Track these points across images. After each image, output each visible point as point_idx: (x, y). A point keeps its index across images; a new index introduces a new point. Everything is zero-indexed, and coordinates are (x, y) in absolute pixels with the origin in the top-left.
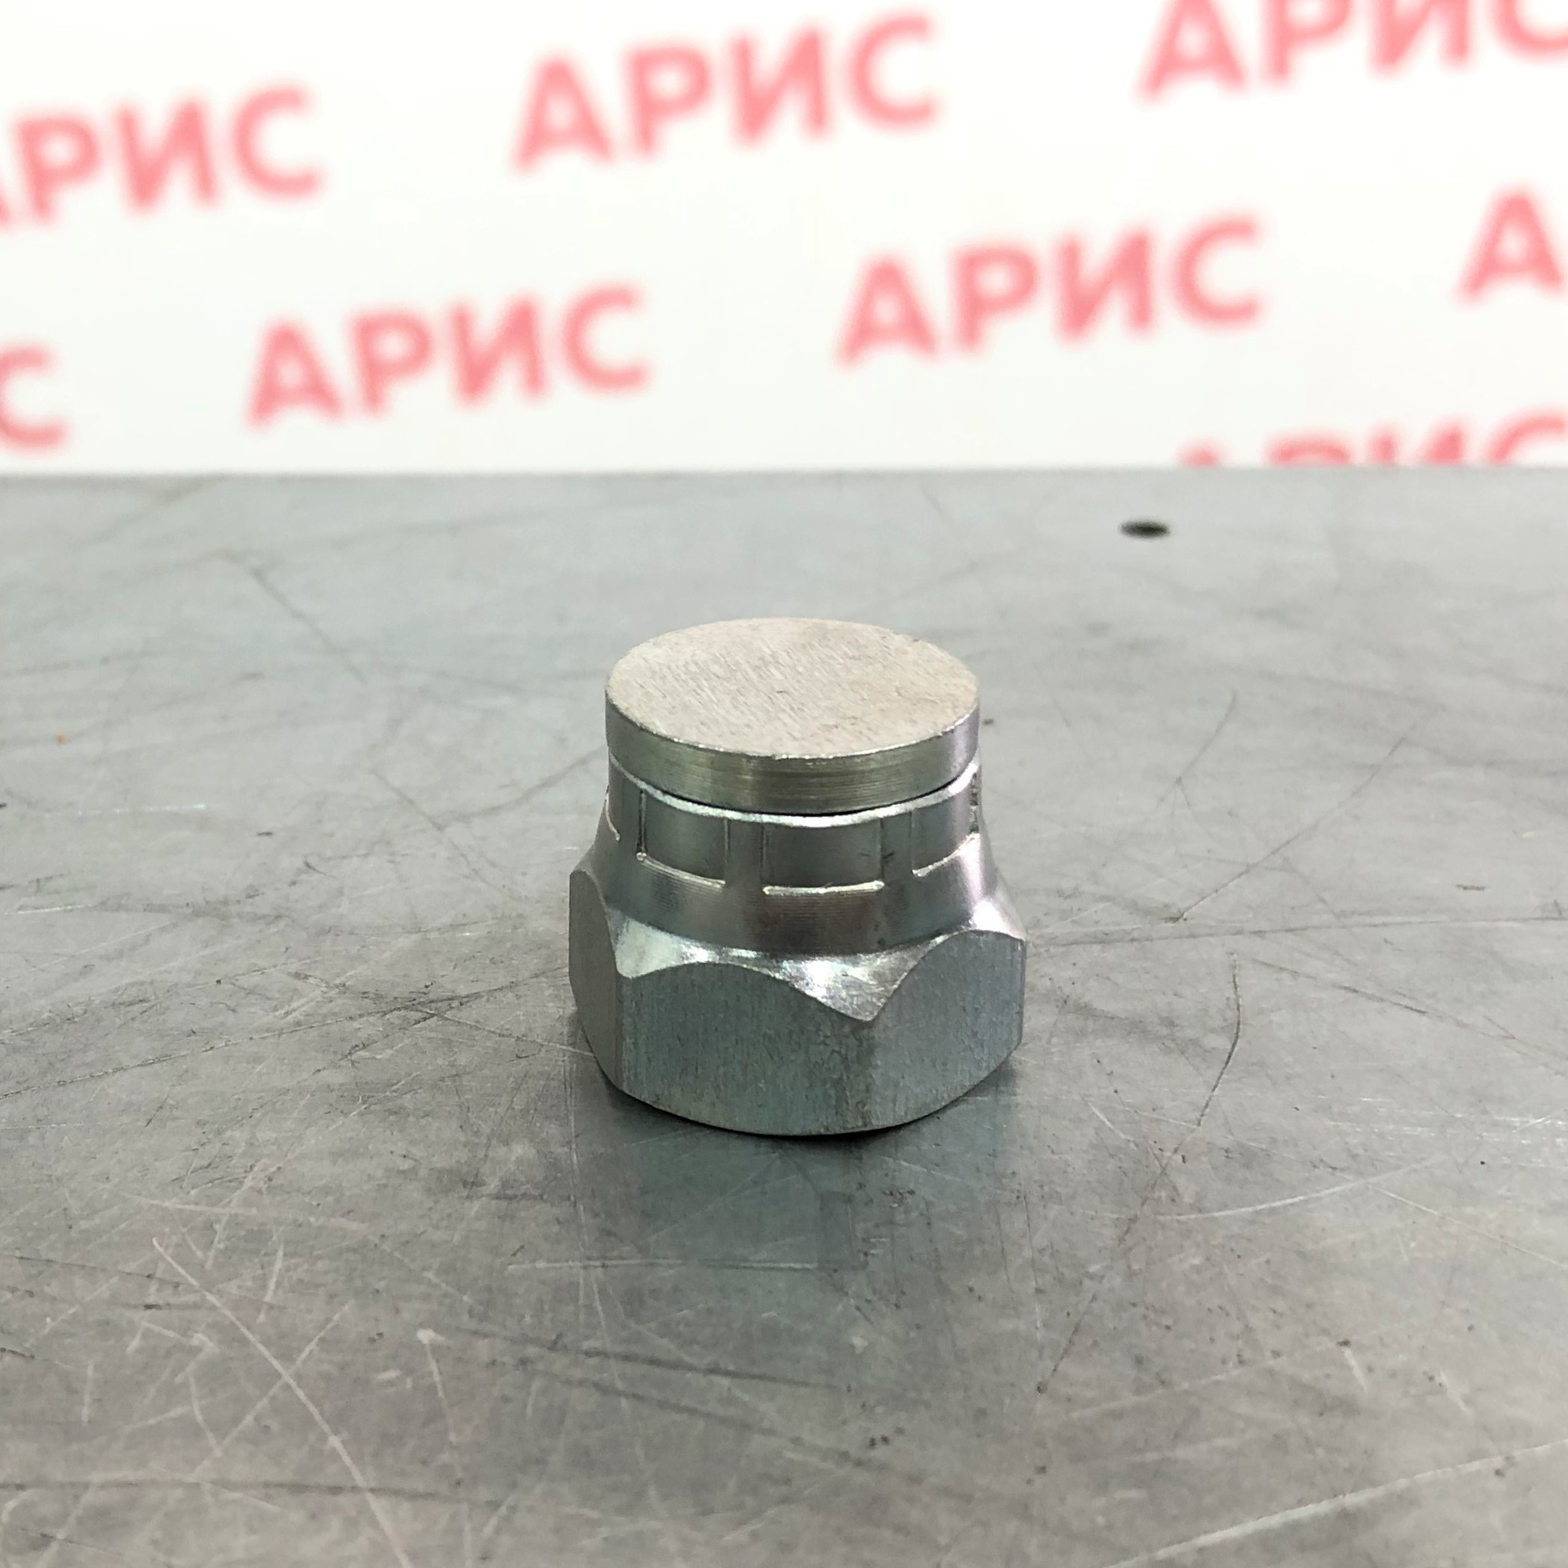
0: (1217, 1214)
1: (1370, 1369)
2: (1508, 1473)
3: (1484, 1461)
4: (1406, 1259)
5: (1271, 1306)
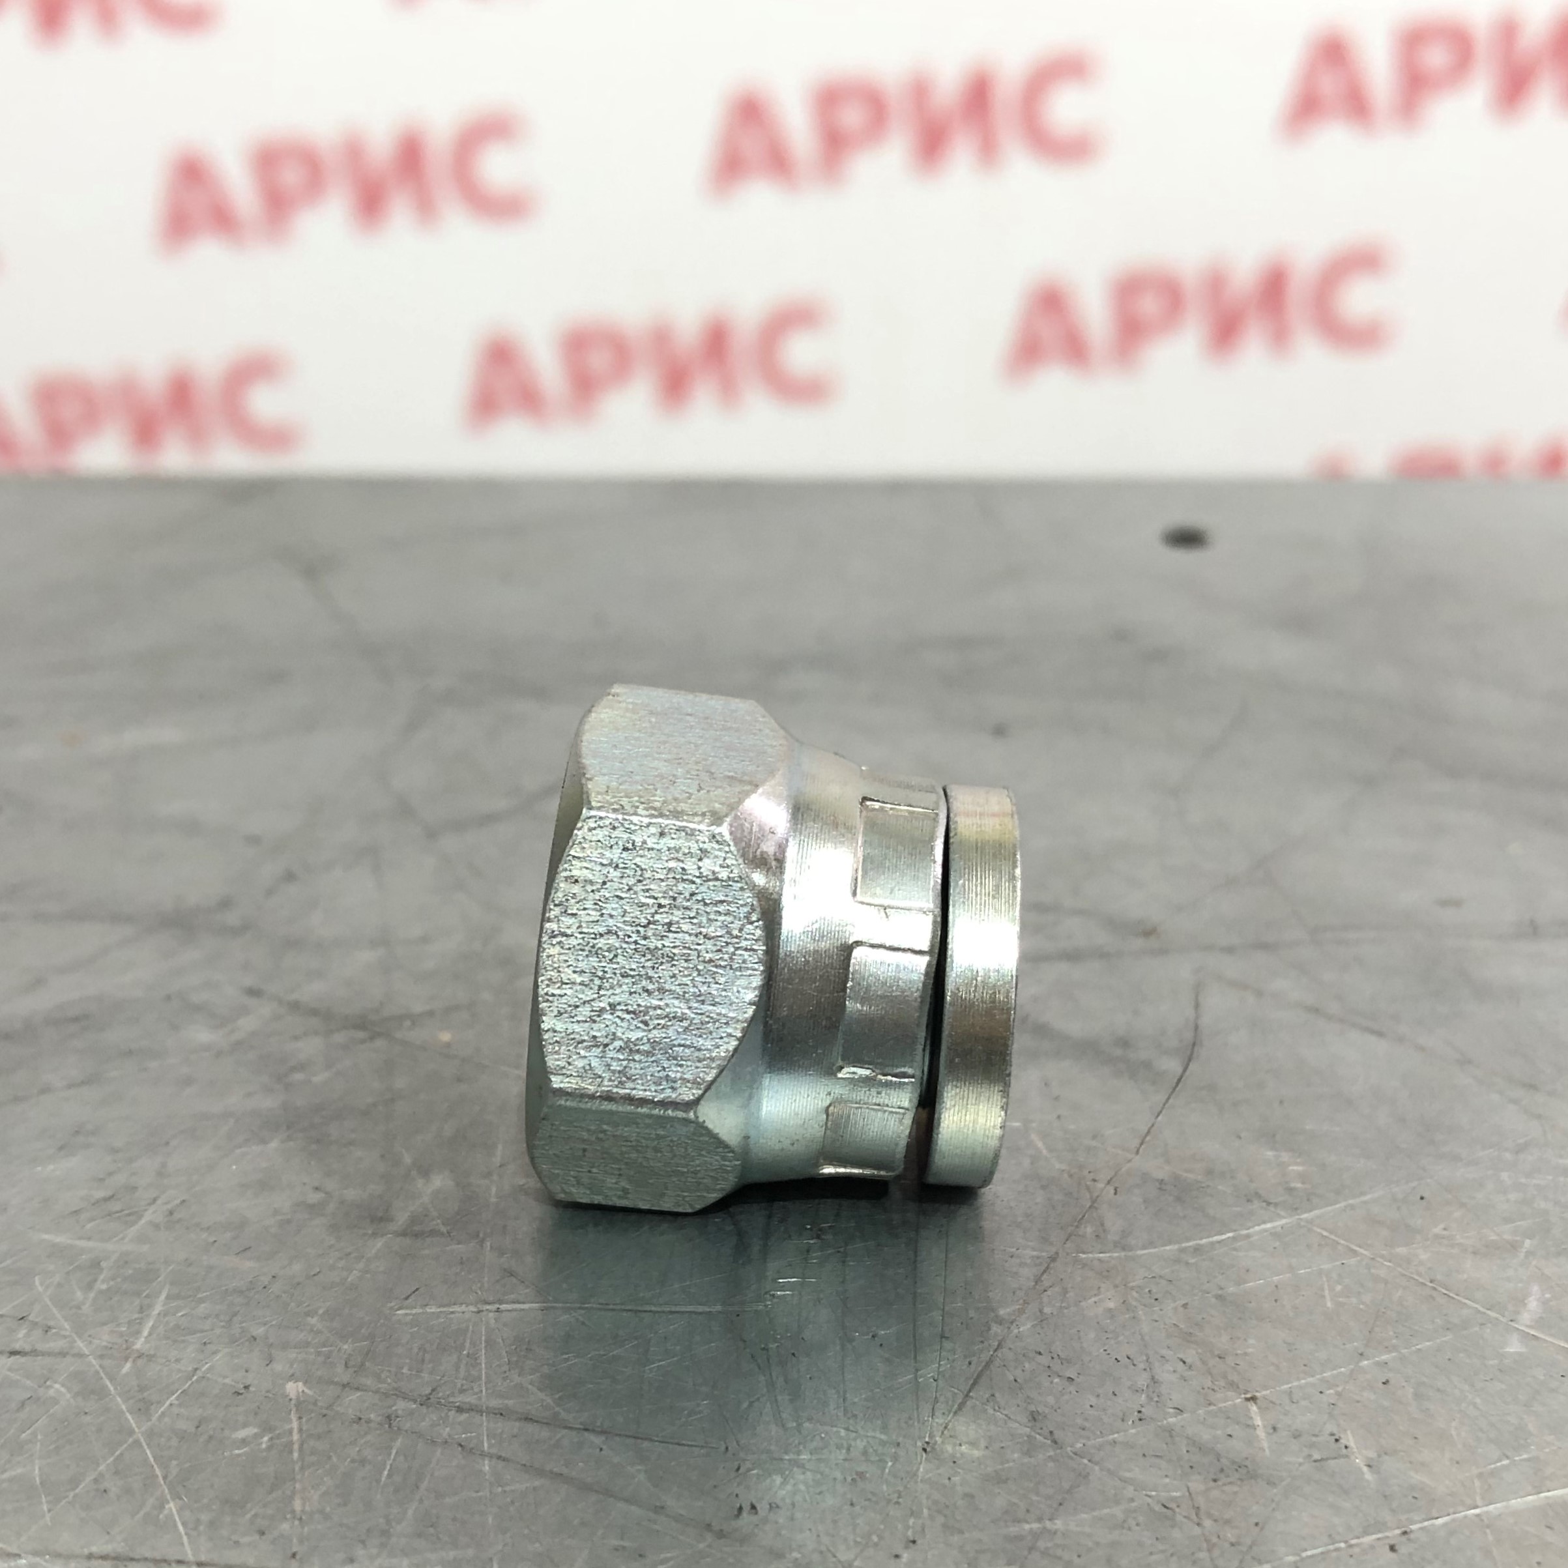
0: (1140, 1253)
1: (1275, 1429)
2: (1403, 1550)
3: (1380, 1535)
4: (1329, 1304)
5: (1181, 1356)
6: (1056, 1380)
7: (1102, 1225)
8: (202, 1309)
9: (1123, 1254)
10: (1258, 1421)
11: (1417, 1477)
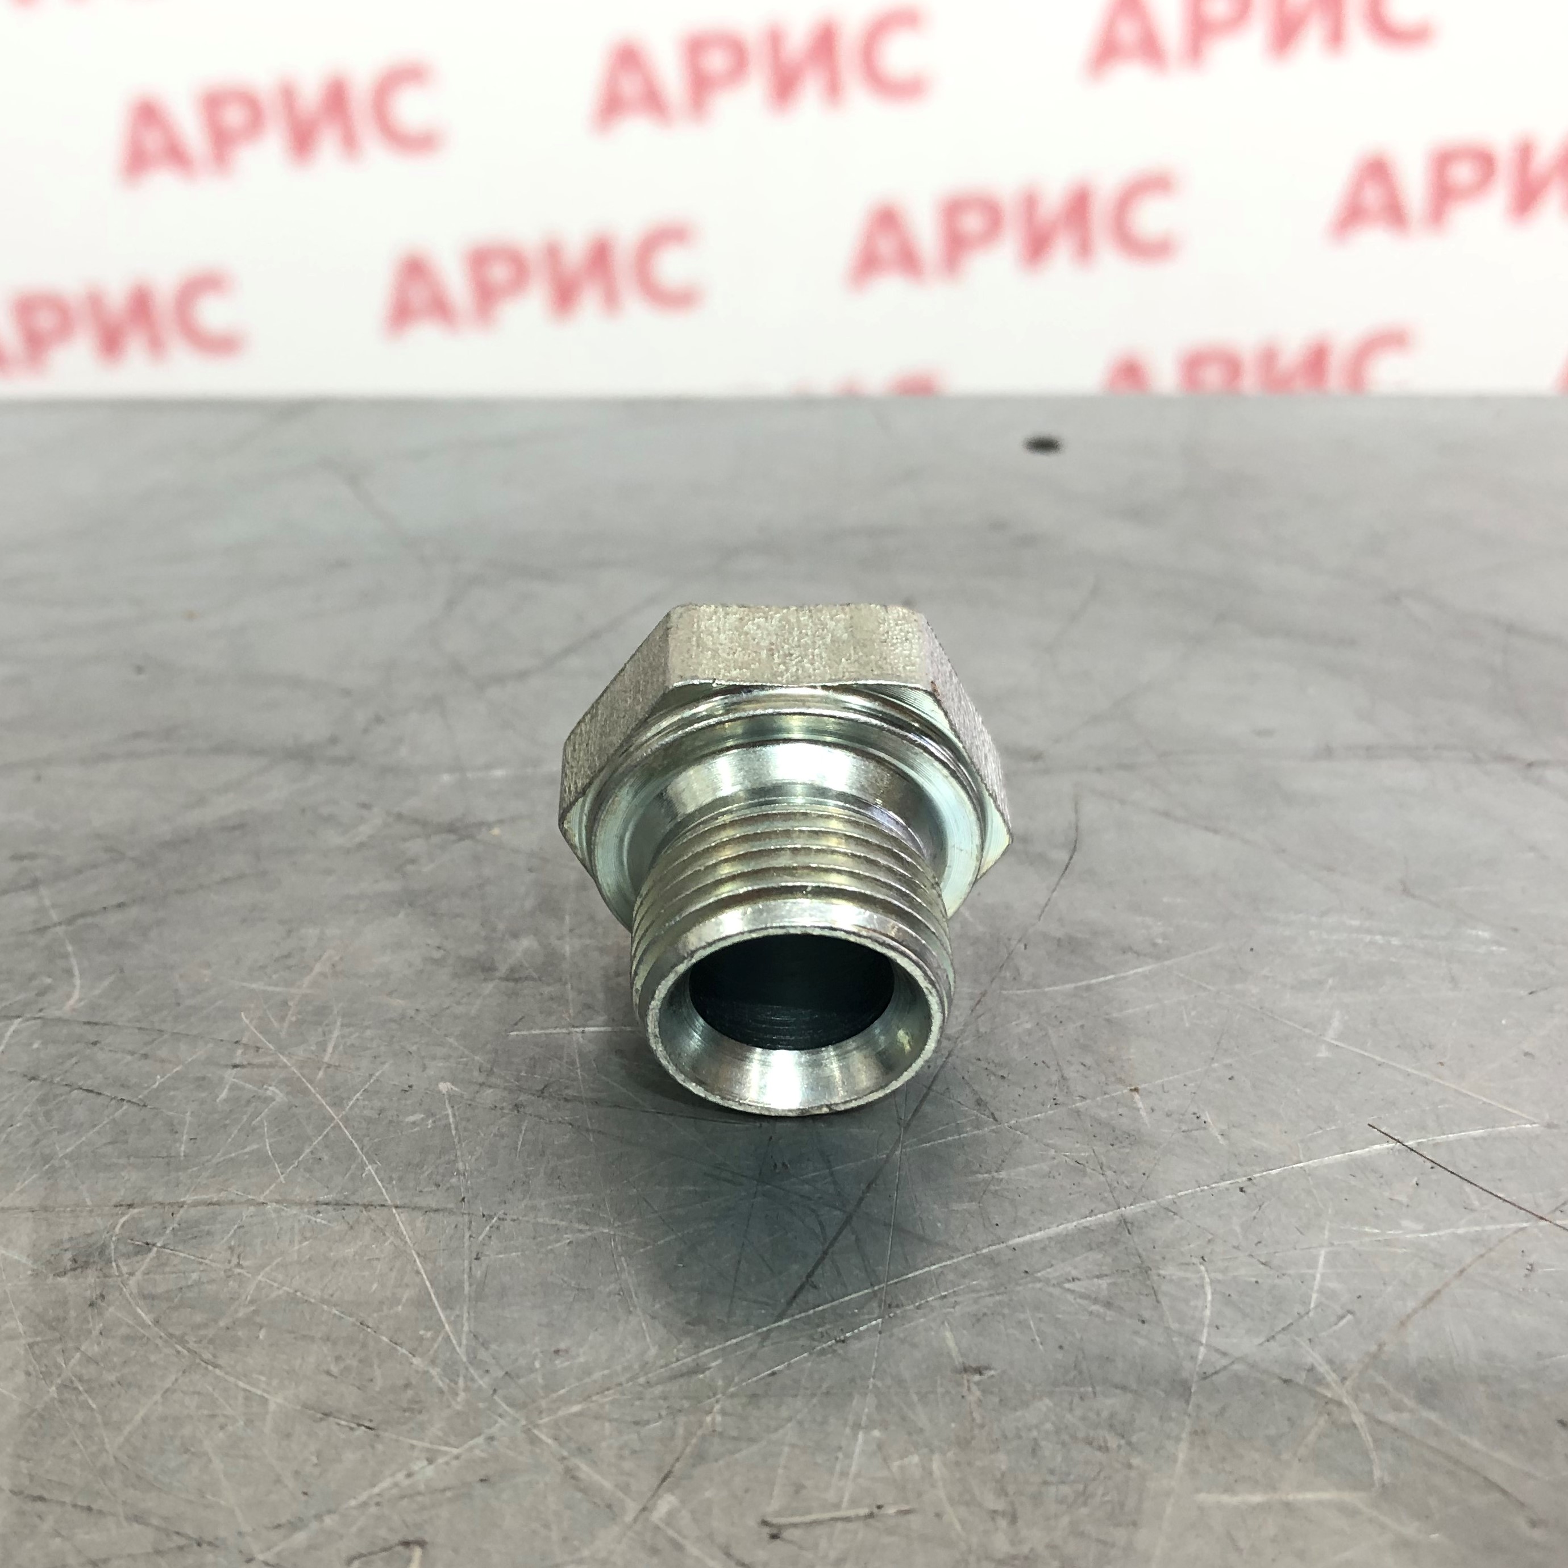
0: (1047, 989)
1: (1153, 1110)
2: (1249, 1190)
3: (1232, 1181)
4: (1187, 1025)
5: (1083, 1061)
6: (993, 1078)
7: (1018, 970)
8: (368, 1033)
9: (1034, 990)
10: (1140, 1105)
11: (1256, 1143)
